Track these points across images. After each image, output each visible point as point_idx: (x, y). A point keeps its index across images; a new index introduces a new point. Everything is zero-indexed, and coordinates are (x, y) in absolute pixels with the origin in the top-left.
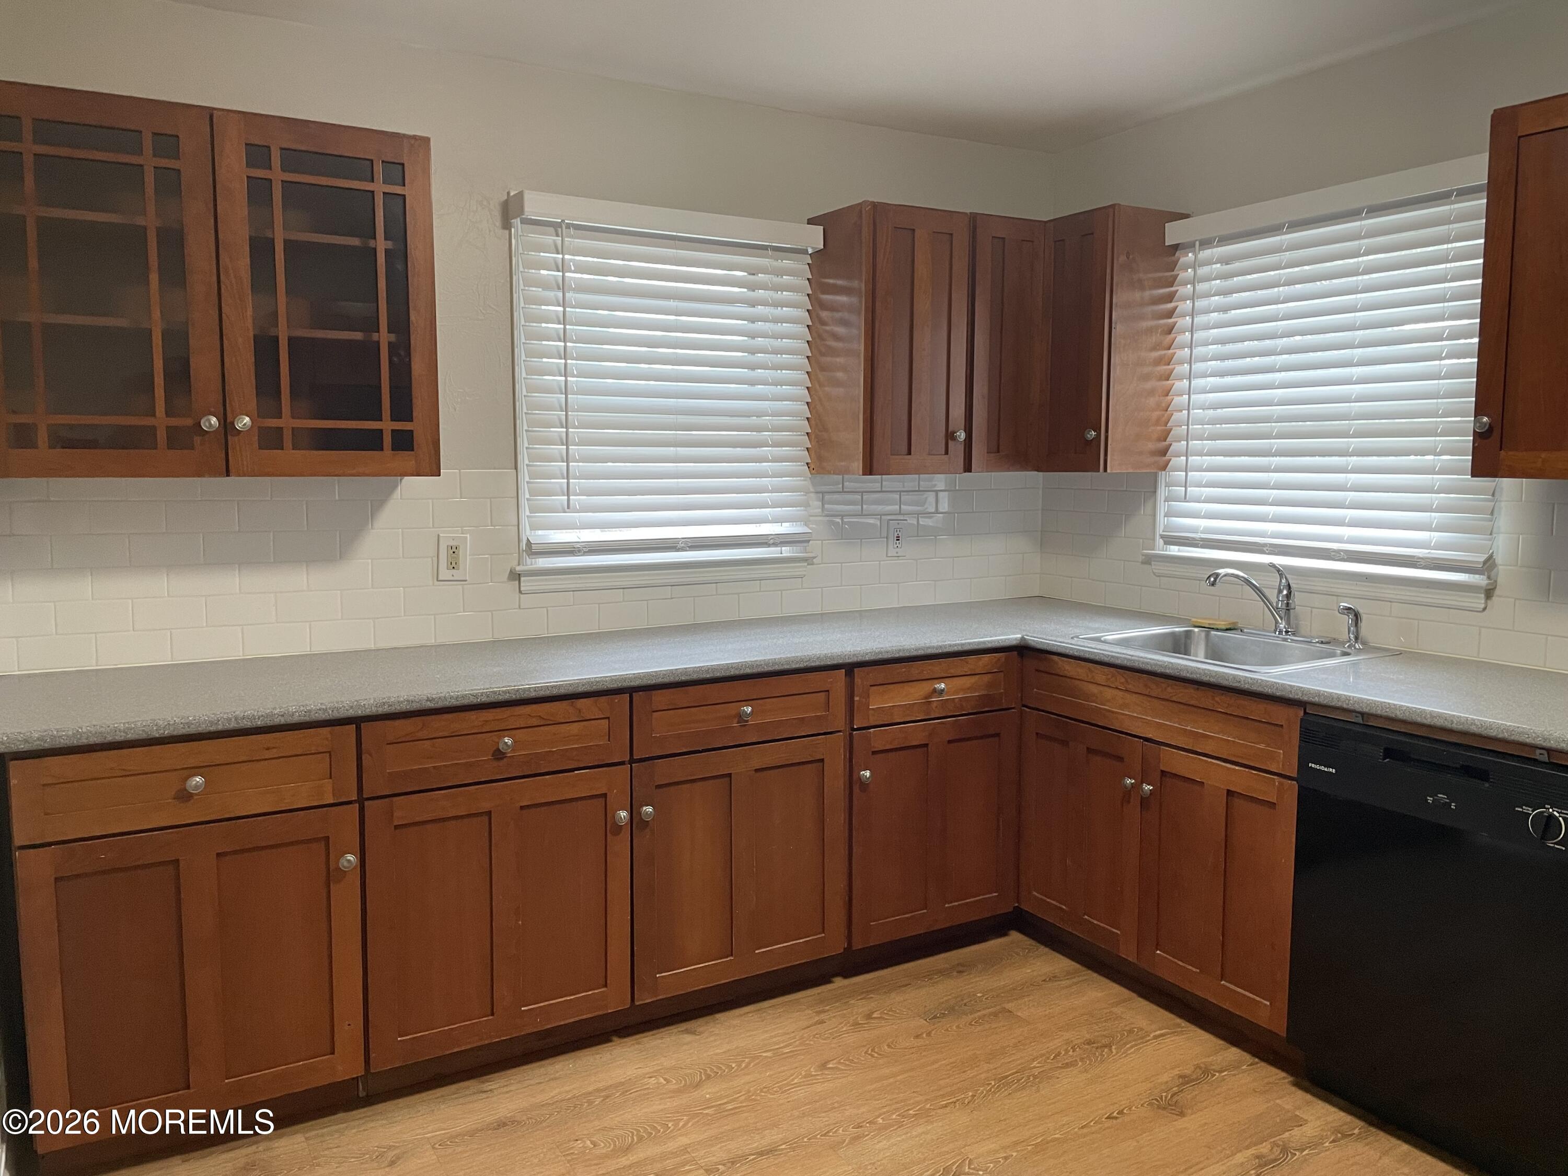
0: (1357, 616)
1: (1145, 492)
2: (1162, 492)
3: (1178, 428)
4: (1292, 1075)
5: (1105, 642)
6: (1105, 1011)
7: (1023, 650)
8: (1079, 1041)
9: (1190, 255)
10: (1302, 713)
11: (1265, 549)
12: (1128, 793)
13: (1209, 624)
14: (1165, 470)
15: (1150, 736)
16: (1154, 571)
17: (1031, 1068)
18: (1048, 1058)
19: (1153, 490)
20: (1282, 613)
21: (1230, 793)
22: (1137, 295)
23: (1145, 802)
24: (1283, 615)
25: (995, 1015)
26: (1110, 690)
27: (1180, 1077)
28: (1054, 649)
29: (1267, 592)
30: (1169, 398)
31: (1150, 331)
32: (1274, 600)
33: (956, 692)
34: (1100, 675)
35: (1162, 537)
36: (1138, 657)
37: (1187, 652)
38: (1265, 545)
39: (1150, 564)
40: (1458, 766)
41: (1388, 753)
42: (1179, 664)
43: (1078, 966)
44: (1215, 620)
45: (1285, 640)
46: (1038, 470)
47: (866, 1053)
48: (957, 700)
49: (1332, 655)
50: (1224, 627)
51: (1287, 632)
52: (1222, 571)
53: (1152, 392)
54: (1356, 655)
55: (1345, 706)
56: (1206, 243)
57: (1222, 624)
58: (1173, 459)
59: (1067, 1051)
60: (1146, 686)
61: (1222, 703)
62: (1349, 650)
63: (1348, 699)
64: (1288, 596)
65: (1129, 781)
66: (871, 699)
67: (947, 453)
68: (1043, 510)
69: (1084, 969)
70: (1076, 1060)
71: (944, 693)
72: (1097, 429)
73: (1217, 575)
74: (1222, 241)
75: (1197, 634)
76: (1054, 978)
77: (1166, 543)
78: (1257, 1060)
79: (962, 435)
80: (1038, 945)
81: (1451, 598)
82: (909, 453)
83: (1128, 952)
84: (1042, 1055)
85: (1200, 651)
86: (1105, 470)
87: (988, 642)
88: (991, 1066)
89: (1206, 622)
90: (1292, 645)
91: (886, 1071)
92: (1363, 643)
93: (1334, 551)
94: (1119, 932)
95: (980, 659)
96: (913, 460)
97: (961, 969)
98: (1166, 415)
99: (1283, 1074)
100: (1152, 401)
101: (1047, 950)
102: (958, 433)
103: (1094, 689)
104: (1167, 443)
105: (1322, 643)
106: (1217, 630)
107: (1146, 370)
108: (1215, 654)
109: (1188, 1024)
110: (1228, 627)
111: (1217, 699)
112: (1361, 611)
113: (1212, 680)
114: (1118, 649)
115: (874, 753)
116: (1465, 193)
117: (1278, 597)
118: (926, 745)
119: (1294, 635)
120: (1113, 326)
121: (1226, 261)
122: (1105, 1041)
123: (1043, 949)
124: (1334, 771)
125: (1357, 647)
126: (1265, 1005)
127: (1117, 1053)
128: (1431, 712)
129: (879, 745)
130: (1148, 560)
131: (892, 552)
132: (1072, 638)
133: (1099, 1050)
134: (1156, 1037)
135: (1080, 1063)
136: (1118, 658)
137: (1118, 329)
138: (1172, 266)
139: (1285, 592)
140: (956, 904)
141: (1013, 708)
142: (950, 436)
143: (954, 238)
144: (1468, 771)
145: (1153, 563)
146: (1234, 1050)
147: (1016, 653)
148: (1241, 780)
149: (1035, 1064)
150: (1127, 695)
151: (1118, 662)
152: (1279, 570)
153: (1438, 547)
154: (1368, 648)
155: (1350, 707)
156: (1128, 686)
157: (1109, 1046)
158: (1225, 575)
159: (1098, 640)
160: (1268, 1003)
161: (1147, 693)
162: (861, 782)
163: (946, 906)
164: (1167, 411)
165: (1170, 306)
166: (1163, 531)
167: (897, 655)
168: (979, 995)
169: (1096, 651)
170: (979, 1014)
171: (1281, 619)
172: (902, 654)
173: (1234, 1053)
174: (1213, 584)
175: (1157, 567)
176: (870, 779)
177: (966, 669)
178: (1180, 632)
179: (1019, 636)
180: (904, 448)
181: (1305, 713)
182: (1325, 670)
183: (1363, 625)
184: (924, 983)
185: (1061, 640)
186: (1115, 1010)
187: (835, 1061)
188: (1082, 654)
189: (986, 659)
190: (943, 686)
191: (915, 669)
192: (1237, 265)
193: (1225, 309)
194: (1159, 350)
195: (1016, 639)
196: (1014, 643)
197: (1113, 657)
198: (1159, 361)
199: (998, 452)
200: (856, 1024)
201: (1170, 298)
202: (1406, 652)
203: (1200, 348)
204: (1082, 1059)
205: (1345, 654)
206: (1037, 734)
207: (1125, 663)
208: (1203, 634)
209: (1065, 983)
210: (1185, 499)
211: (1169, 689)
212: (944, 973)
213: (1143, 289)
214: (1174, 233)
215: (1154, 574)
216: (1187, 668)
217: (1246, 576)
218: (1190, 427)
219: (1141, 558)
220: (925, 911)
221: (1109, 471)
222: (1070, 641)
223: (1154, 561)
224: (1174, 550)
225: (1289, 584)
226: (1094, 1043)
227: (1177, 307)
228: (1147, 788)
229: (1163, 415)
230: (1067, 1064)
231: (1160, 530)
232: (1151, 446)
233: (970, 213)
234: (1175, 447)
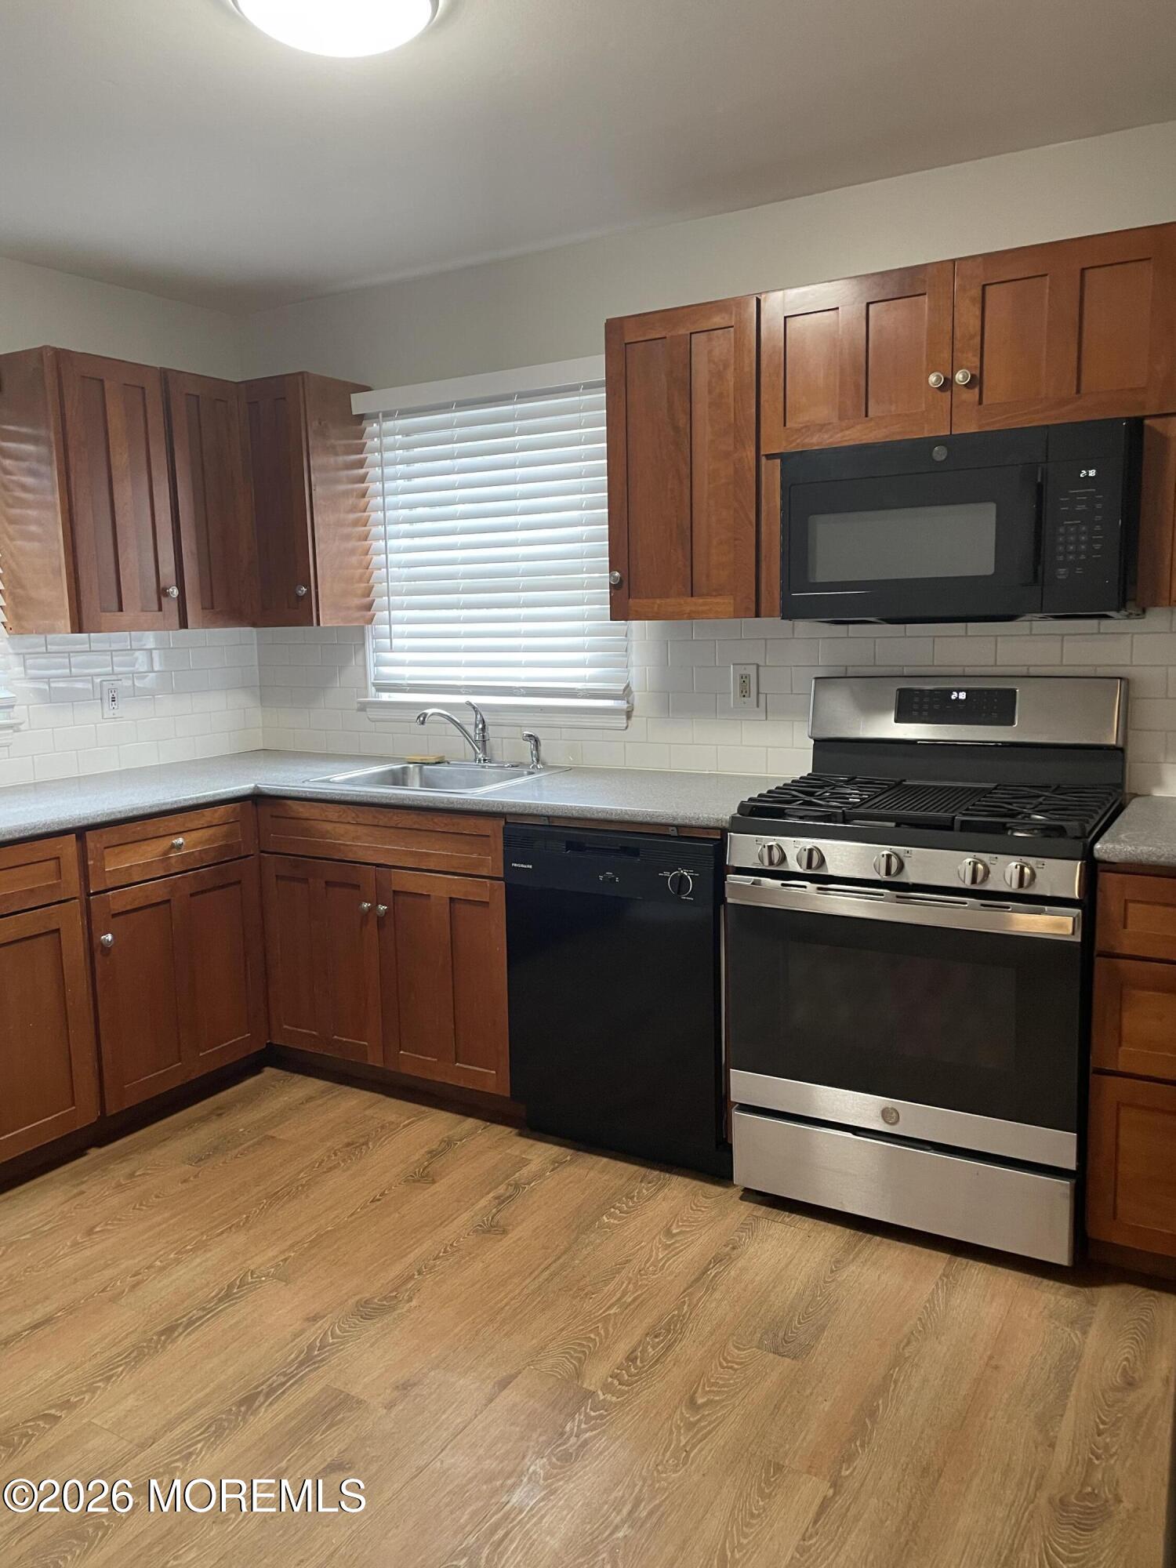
0: (537, 741)
1: (355, 645)
2: (370, 644)
3: (380, 585)
4: (516, 1128)
5: (333, 782)
6: (359, 1116)
7: (257, 799)
8: (340, 1146)
9: (375, 425)
10: (503, 823)
11: (461, 690)
12: (365, 916)
13: (422, 760)
14: (371, 624)
15: (382, 862)
16: (370, 717)
17: (298, 1180)
18: (314, 1167)
19: (361, 642)
20: (480, 744)
21: (451, 899)
22: (332, 460)
23: (381, 921)
24: (480, 747)
25: (259, 1143)
26: (342, 826)
27: (430, 1152)
28: (288, 794)
29: (466, 727)
30: (369, 557)
31: (346, 494)
32: (473, 734)
33: (195, 846)
34: (332, 812)
35: (374, 685)
36: (366, 792)
37: (404, 784)
38: (461, 687)
39: (365, 711)
40: (618, 848)
41: (570, 846)
42: (401, 794)
43: (329, 1084)
44: (425, 756)
45: (483, 767)
46: (254, 625)
47: (134, 1209)
48: (197, 854)
49: (520, 775)
50: (434, 761)
51: (485, 760)
52: (429, 711)
53: (353, 552)
54: (539, 773)
55: (535, 812)
56: (388, 415)
57: (432, 759)
58: (377, 613)
59: (329, 1157)
60: (374, 817)
61: (440, 823)
62: (531, 770)
63: (537, 806)
64: (483, 729)
65: (366, 905)
66: (106, 863)
67: (160, 609)
68: (259, 665)
69: (336, 1085)
70: (339, 1163)
71: (183, 847)
72: (308, 586)
73: (426, 714)
74: (402, 414)
75: (412, 770)
76: (310, 1099)
77: (378, 690)
78: (489, 1123)
79: (174, 592)
80: (292, 1075)
81: (599, 721)
82: (121, 610)
83: (375, 1060)
84: (307, 1167)
85: (415, 782)
86: (318, 624)
87: (223, 793)
88: (261, 1188)
89: (418, 759)
90: (490, 770)
91: (158, 1219)
92: (543, 764)
93: (516, 688)
94: (366, 1043)
95: (216, 811)
96: (126, 616)
97: (219, 1112)
98: (367, 574)
99: (510, 1129)
100: (354, 560)
101: (301, 1076)
102: (171, 590)
103: (329, 827)
104: (370, 599)
105: (513, 766)
106: (428, 764)
107: (347, 530)
108: (426, 783)
109: (431, 1109)
110: (437, 761)
111: (436, 820)
112: (540, 737)
113: (431, 804)
114: (348, 787)
115: (114, 916)
116: (590, 387)
117: (475, 731)
118: (168, 901)
119: (490, 762)
120: (313, 488)
121: (407, 433)
122: (362, 1140)
123: (297, 1077)
124: (531, 867)
125: (539, 767)
126: (493, 1074)
127: (374, 1147)
128: (597, 808)
129: (117, 907)
130: (363, 707)
131: (108, 713)
132: (303, 782)
133: (358, 1149)
134: (405, 1126)
135: (343, 1164)
136: (348, 795)
137: (318, 491)
138: (360, 435)
139: (480, 726)
140: (210, 1051)
141: (252, 855)
142: (162, 592)
143: (147, 392)
144: (625, 850)
145: (368, 709)
146: (470, 1120)
147: (250, 802)
148: (459, 887)
149: (302, 1175)
150: (359, 828)
151: (348, 798)
152: (474, 708)
153: (593, 680)
154: (547, 767)
155: (539, 813)
156: (358, 820)
157: (366, 1143)
158: (432, 714)
159: (328, 781)
160: (494, 1072)
161: (376, 824)
162: (102, 944)
163: (201, 1054)
164: (367, 569)
165: (362, 471)
166: (375, 680)
167: (131, 814)
168: (241, 1130)
169: (326, 791)
170: (243, 1146)
171: (479, 749)
172: (135, 813)
173: (470, 1123)
174: (423, 723)
175: (372, 713)
176: (113, 942)
177: (202, 822)
178: (397, 769)
179: (253, 785)
180: (115, 605)
181: (506, 823)
182: (517, 787)
183: (542, 748)
184: (184, 1133)
185: (294, 785)
186: (367, 1112)
187: (102, 1224)
188: (314, 796)
189: (222, 810)
190: (181, 840)
191: (150, 827)
192: (415, 437)
193: (409, 477)
194: (355, 512)
195: (250, 788)
196: (248, 792)
197: (342, 794)
198: (356, 523)
199: (213, 608)
200: (119, 1185)
201: (361, 464)
202: (575, 767)
203: (391, 512)
204: (344, 1161)
205: (531, 773)
206: (277, 876)
207: (355, 798)
208: (417, 769)
209: (320, 1102)
210: (391, 650)
211: (395, 818)
212: (204, 1119)
213: (336, 454)
214: (359, 403)
215: (369, 719)
216: (408, 797)
217: (449, 714)
218: (390, 584)
219: (356, 706)
220: (180, 1064)
221: (321, 625)
222: (302, 785)
223: (370, 708)
224: (385, 697)
225: (483, 720)
226: (353, 1144)
227: (368, 473)
228: (382, 908)
229: (365, 573)
230: (330, 1168)
231: (371, 679)
232: (357, 601)
233: (161, 368)
234: (378, 601)
